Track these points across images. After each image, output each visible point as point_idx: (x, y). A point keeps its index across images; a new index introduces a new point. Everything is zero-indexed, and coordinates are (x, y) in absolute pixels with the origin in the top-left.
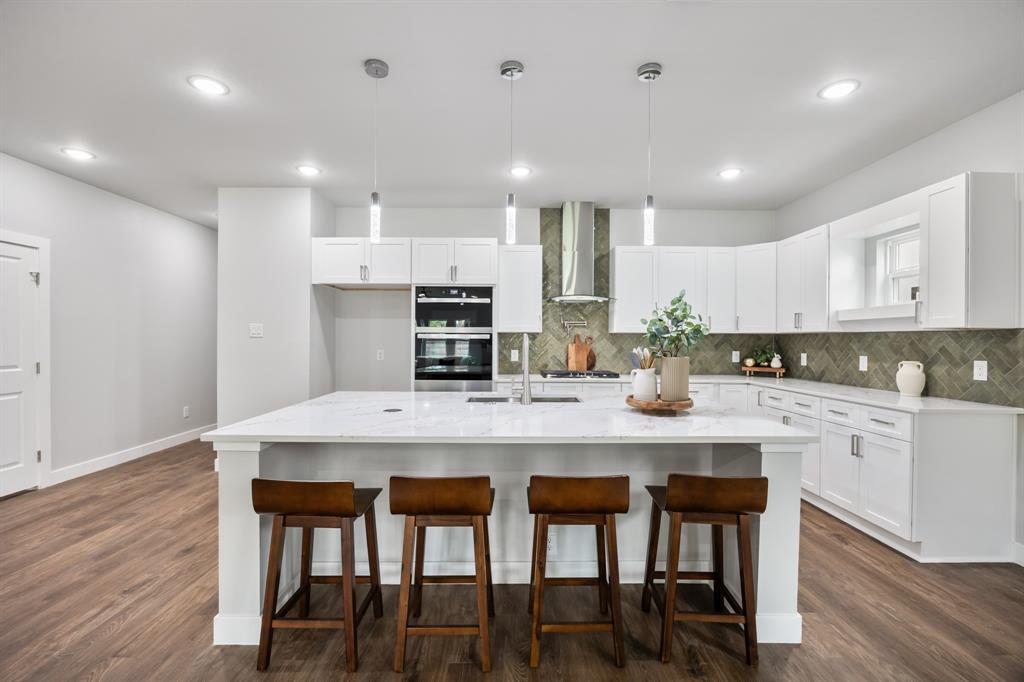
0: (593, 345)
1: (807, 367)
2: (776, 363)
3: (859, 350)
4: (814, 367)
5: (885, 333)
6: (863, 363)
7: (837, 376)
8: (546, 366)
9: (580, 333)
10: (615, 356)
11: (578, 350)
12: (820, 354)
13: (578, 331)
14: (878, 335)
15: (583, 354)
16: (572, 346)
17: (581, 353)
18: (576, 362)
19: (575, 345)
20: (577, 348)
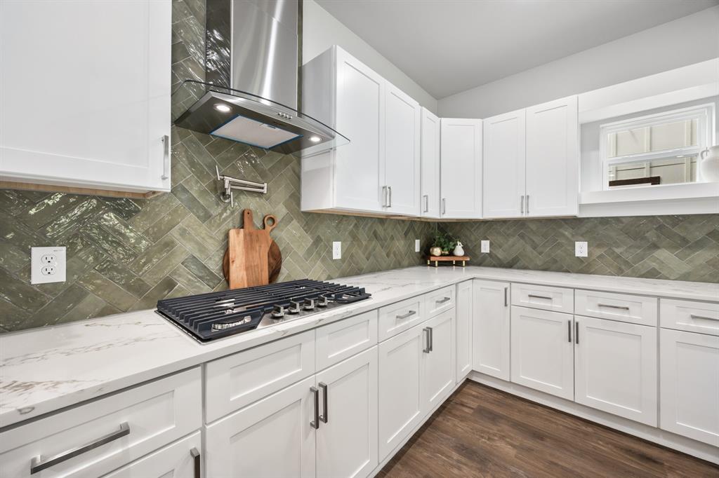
0: (276, 232)
1: (490, 254)
2: (459, 251)
3: (573, 236)
4: (500, 254)
5: (618, 219)
6: (581, 249)
7: (539, 263)
8: (170, 284)
9: (252, 207)
10: (309, 252)
11: (250, 242)
12: (511, 240)
13: (250, 203)
14: (604, 221)
15: (260, 250)
16: (238, 233)
17: (258, 248)
18: (247, 269)
19: (244, 232)
20: (248, 238)
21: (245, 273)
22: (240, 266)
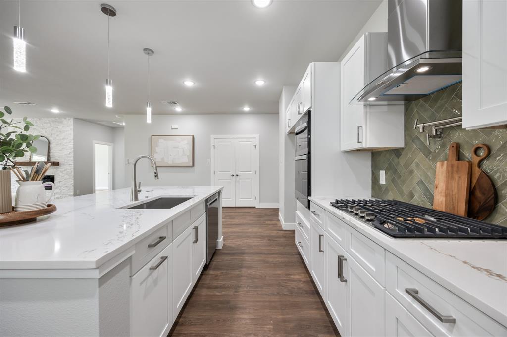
15: (459, 180)
16: (442, 165)
17: (457, 178)
18: (446, 196)
19: (447, 163)
20: (450, 168)
21: (444, 199)
22: (441, 192)
